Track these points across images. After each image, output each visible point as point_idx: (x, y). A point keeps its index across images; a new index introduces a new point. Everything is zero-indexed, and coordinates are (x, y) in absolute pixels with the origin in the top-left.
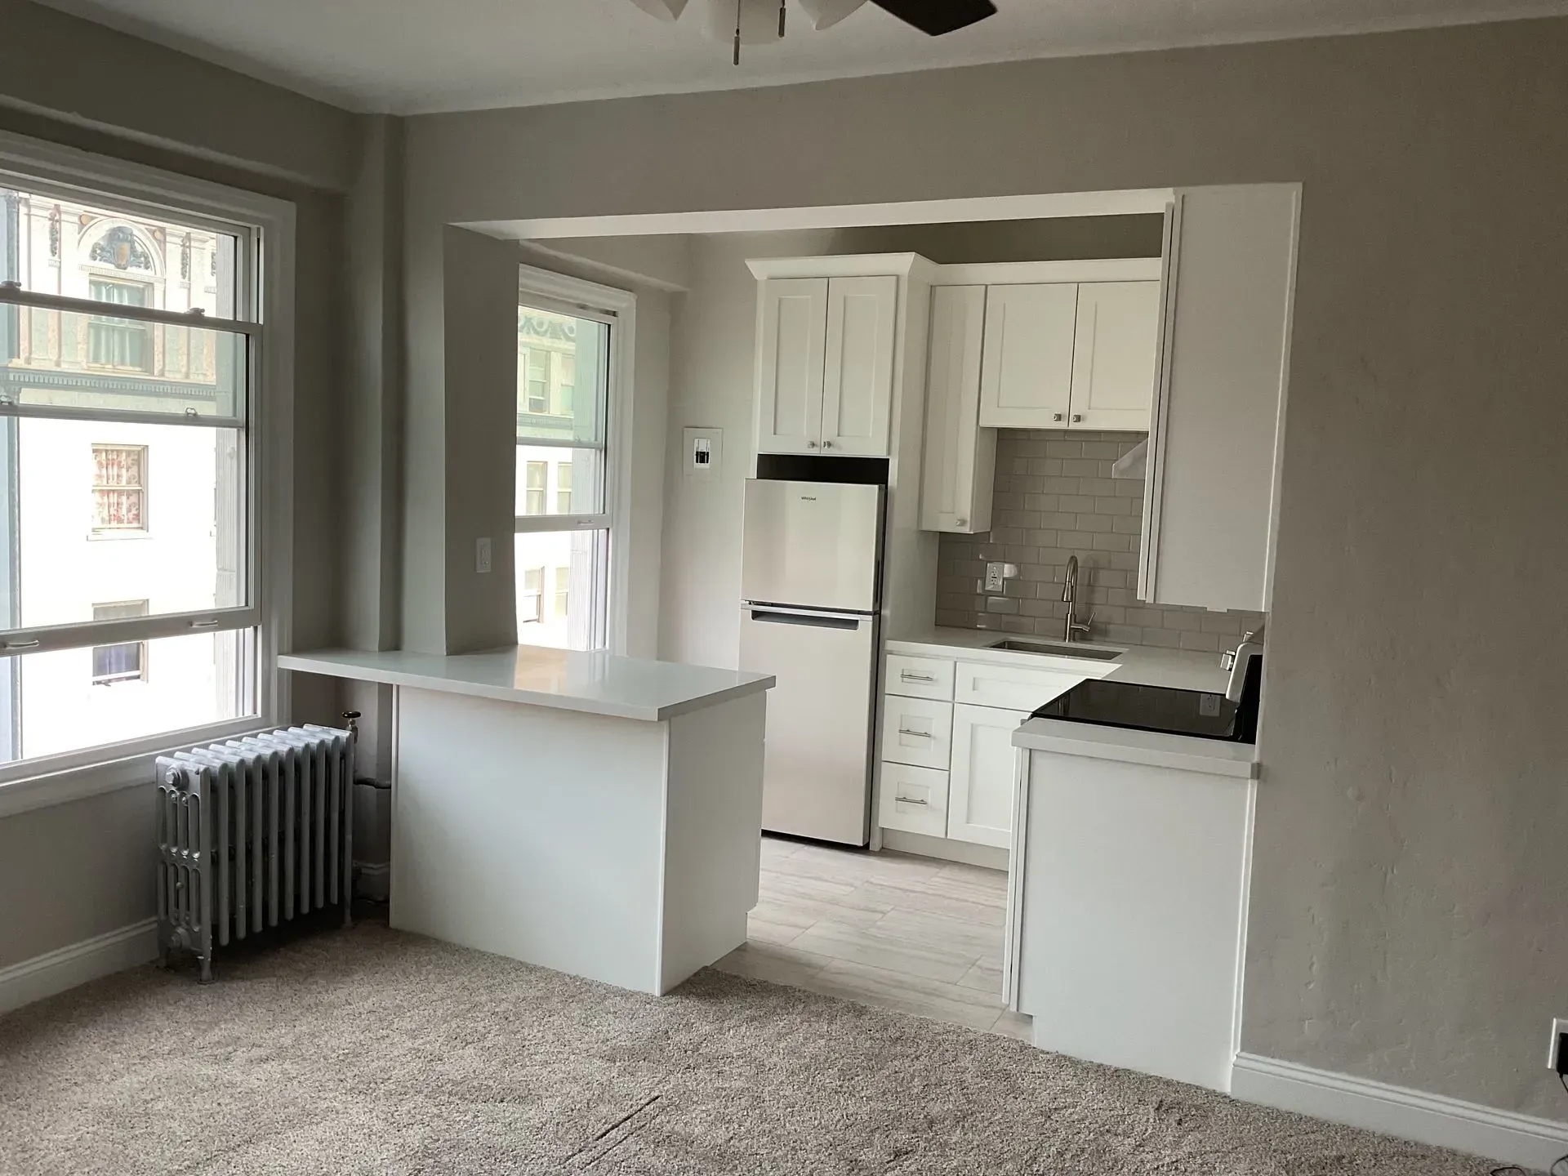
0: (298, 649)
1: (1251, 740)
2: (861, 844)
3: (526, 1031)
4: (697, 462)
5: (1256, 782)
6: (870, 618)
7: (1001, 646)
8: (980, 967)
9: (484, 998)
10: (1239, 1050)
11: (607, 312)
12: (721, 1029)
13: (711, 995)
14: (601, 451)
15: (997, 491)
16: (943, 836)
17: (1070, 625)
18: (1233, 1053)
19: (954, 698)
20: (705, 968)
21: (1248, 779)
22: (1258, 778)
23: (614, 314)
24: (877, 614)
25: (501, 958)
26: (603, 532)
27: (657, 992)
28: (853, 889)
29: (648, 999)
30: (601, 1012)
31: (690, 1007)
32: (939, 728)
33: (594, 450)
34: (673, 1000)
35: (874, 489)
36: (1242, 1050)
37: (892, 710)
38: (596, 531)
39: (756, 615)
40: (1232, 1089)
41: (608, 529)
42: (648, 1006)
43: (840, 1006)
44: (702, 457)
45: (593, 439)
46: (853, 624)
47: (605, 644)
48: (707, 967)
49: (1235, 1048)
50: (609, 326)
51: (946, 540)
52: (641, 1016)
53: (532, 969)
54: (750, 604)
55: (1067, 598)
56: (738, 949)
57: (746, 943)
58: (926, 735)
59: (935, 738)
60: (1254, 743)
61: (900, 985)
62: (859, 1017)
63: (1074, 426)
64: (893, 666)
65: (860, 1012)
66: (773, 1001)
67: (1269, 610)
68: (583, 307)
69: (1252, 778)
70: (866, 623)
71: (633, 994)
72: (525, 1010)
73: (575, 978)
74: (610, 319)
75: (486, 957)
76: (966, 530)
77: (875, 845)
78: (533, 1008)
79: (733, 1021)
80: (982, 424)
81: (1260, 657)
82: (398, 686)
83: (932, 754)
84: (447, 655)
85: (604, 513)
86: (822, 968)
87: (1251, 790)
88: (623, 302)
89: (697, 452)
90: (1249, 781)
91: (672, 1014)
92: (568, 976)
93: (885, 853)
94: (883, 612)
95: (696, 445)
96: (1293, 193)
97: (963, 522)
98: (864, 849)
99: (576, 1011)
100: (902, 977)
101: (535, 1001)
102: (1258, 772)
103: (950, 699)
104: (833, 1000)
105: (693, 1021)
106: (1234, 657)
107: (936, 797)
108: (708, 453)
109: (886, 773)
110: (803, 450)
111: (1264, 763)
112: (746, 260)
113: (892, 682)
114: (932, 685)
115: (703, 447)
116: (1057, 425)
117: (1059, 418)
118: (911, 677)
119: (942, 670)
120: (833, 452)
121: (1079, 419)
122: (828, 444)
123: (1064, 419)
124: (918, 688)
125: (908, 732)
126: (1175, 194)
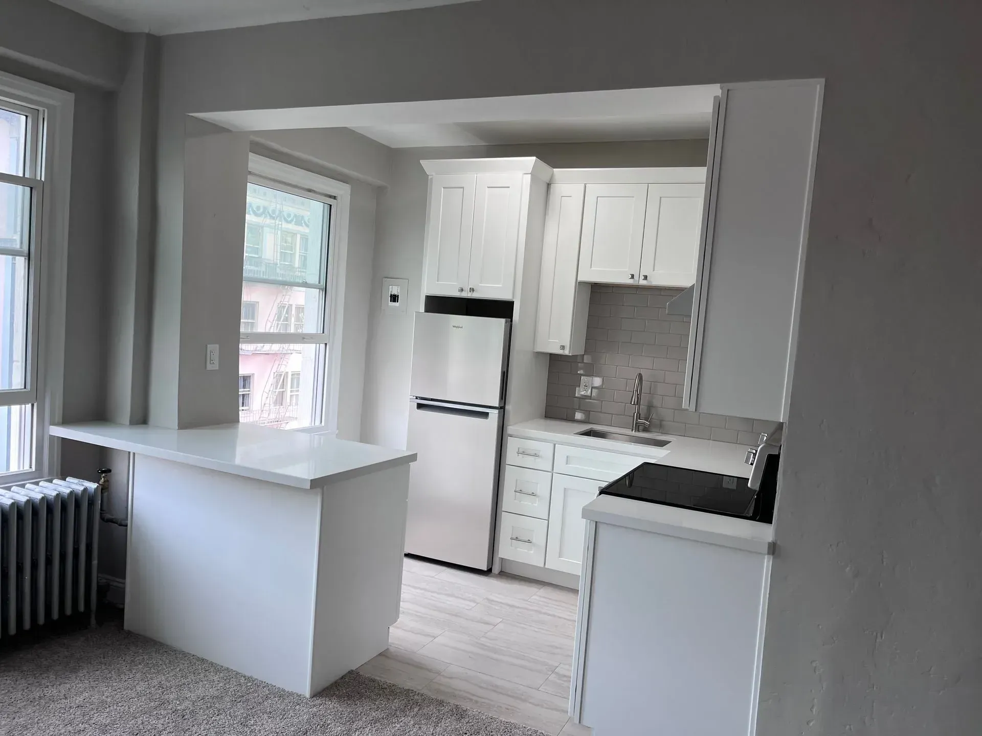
0: (66, 421)
1: (769, 521)
2: (485, 568)
3: (194, 729)
4: (391, 301)
5: (771, 557)
6: (496, 411)
7: (588, 433)
8: (557, 673)
9: (172, 697)
11: (330, 197)
12: (349, 730)
13: (349, 697)
14: (323, 291)
15: (589, 327)
16: (542, 565)
17: (637, 420)
19: (553, 470)
20: (351, 672)
21: (763, 554)
22: (773, 554)
23: (335, 198)
24: (502, 408)
25: (198, 659)
26: (323, 346)
27: (307, 694)
28: (473, 604)
29: (299, 700)
30: (259, 712)
31: (332, 705)
32: (542, 489)
33: (318, 290)
34: (318, 702)
35: (503, 321)
37: (510, 475)
38: (318, 345)
39: (420, 406)
41: (326, 344)
42: (297, 707)
43: (446, 709)
44: (394, 298)
45: (318, 283)
46: (485, 415)
47: (321, 422)
48: (352, 671)
50: (331, 206)
51: (554, 359)
52: (289, 716)
53: (218, 669)
54: (417, 398)
55: (634, 402)
56: (380, 654)
57: (388, 649)
58: (533, 494)
59: (538, 497)
60: (771, 523)
61: (496, 689)
62: (459, 720)
63: (643, 282)
64: (512, 445)
65: (460, 714)
66: (396, 704)
67: (786, 420)
68: (310, 191)
69: (769, 554)
70: (494, 414)
71: (291, 694)
72: (200, 709)
73: (249, 679)
74: (331, 201)
75: (186, 658)
76: (567, 352)
77: (496, 569)
78: (207, 706)
79: (361, 723)
80: (579, 279)
81: (778, 457)
82: (134, 454)
83: (536, 507)
84: (178, 429)
85: (323, 333)
86: (438, 673)
87: (767, 563)
88: (343, 191)
89: (391, 295)
90: (766, 556)
91: (314, 715)
92: (245, 677)
93: (504, 575)
94: (507, 407)
95: (390, 290)
96: (817, 87)
97: (563, 347)
98: (488, 572)
99: (240, 710)
100: (499, 683)
101: (211, 700)
102: (773, 549)
103: (550, 469)
104: (441, 703)
105: (329, 722)
106: (755, 454)
107: (539, 539)
108: (398, 296)
109: (506, 522)
110: (455, 293)
111: (778, 542)
112: (422, 162)
113: (511, 456)
114: (538, 460)
115: (395, 292)
116: (630, 282)
117: (633, 276)
118: (523, 453)
119: (545, 449)
120: (475, 295)
121: (646, 277)
122: (472, 290)
123: (636, 277)
124: (529, 461)
125: (521, 492)
126: (722, 88)
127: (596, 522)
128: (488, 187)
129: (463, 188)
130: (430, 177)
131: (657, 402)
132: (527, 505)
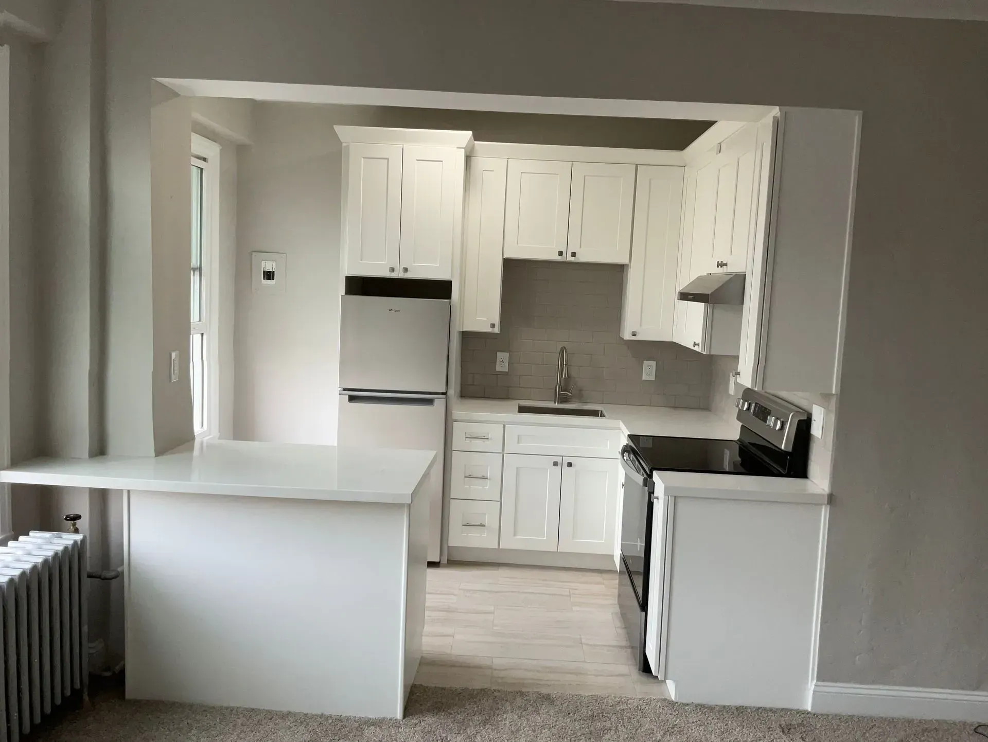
0: (16, 463)
2: (438, 560)
4: (265, 279)
5: (828, 507)
6: (441, 397)
10: (815, 681)
11: (200, 158)
16: (497, 547)
17: (558, 392)
18: (811, 685)
19: (503, 450)
21: (822, 505)
22: (831, 503)
23: (204, 159)
25: (248, 710)
32: (492, 471)
34: (415, 720)
36: (818, 680)
37: (458, 462)
39: (352, 399)
40: (812, 707)
41: (202, 334)
42: (401, 730)
43: (532, 697)
44: (269, 275)
46: (430, 402)
47: (203, 426)
49: (813, 680)
50: (202, 170)
55: (565, 376)
56: (420, 665)
57: (422, 657)
58: (484, 478)
59: (491, 479)
62: (552, 704)
63: (570, 259)
64: (458, 430)
65: (547, 699)
67: (838, 392)
69: (826, 504)
70: (440, 401)
71: (381, 720)
73: (323, 717)
74: (202, 164)
75: (234, 712)
76: (496, 330)
77: (445, 559)
79: (471, 728)
80: (506, 256)
82: (129, 491)
83: (489, 490)
84: (155, 457)
85: (200, 321)
87: (824, 513)
88: (212, 150)
89: (264, 272)
90: (824, 507)
91: (424, 733)
92: (316, 715)
93: (451, 563)
95: (263, 266)
97: (493, 326)
98: (439, 564)
102: (832, 500)
103: (501, 451)
107: (490, 520)
108: (274, 272)
109: (454, 507)
110: (384, 273)
111: (834, 494)
112: (334, 126)
113: (458, 441)
114: (487, 442)
115: (269, 268)
116: (558, 258)
117: (561, 253)
118: (471, 437)
119: (495, 431)
120: (409, 276)
121: (574, 254)
122: (406, 270)
123: (564, 254)
124: (477, 445)
125: (470, 477)
126: (780, 110)
127: (675, 497)
128: (417, 160)
129: (388, 159)
130: (344, 145)
132: (478, 489)
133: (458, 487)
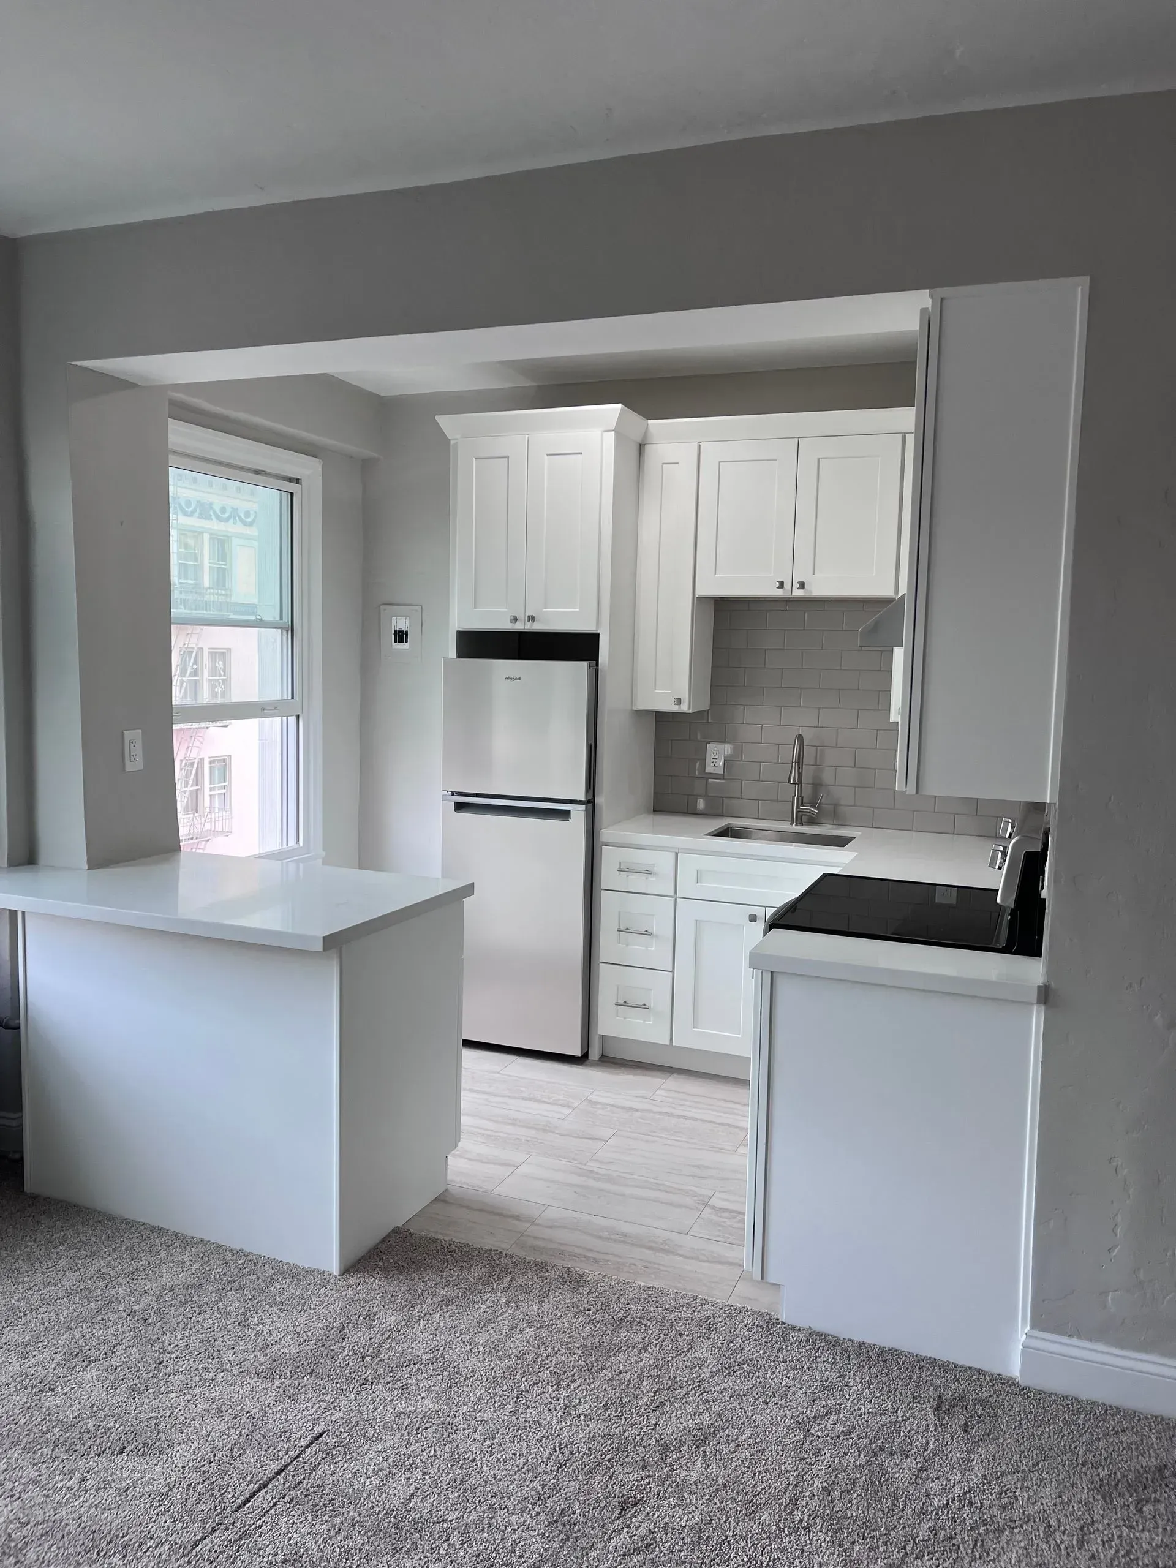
1: (1037, 953)
2: (578, 1054)
3: (167, 1338)
4: (395, 641)
5: (1043, 1007)
6: (583, 807)
7: (725, 833)
8: (714, 1208)
9: (121, 1291)
10: (1028, 1328)
11: (290, 480)
12: (410, 1319)
13: (401, 1269)
14: (287, 631)
15: (715, 667)
16: (667, 1043)
17: (798, 807)
18: (1022, 1331)
19: (676, 892)
20: (396, 1231)
21: (1032, 1004)
22: (1045, 1003)
23: (297, 481)
24: (590, 803)
25: (153, 1229)
26: (292, 720)
27: (335, 1268)
28: (567, 1111)
29: (323, 1279)
30: (264, 1303)
31: (375, 1283)
32: (661, 925)
33: (280, 630)
34: (353, 1280)
35: (585, 664)
36: (1032, 1327)
37: (608, 903)
38: (285, 718)
39: (459, 807)
40: (1021, 1371)
41: (298, 717)
42: (322, 1291)
43: (554, 1275)
44: (401, 636)
45: (278, 618)
46: (565, 815)
47: (298, 841)
48: (398, 1228)
49: (1023, 1327)
50: (292, 494)
51: (662, 718)
52: (312, 1306)
53: (186, 1242)
54: (453, 794)
55: (794, 778)
56: (436, 1200)
57: (447, 1190)
58: (647, 933)
59: (657, 936)
60: (1040, 956)
61: (624, 1238)
62: (575, 1290)
63: (798, 593)
64: (609, 859)
65: (575, 1281)
66: (475, 1273)
67: (1056, 800)
68: (257, 472)
69: (1039, 1002)
70: (579, 814)
71: (309, 1272)
72: (170, 1306)
73: (239, 1253)
74: (292, 487)
75: (133, 1230)
76: (684, 708)
77: (594, 1054)
78: (181, 1302)
79: (425, 1307)
80: (698, 593)
81: (1042, 856)
82: (24, 913)
83: (655, 952)
84: (89, 869)
85: (292, 698)
86: (533, 1221)
87: (1036, 1018)
88: (309, 469)
89: (395, 631)
90: (1035, 1007)
91: (351, 1300)
92: (231, 1251)
93: (608, 1061)
94: (597, 800)
95: (394, 624)
96: (1078, 290)
97: (679, 701)
98: (582, 1059)
99: (233, 1303)
100: (626, 1228)
101: (184, 1292)
102: (1045, 995)
103: (672, 893)
104: (543, 1267)
105: (375, 1309)
106: (1004, 854)
107: (659, 999)
108: (407, 632)
109: (606, 976)
110: (504, 625)
111: (1053, 985)
112: (437, 418)
113: (608, 875)
114: (652, 879)
115: (401, 626)
116: (779, 593)
117: (782, 585)
118: (629, 870)
119: (663, 862)
120: (537, 627)
121: (802, 585)
122: (532, 619)
123: (787, 586)
124: (636, 882)
125: (627, 930)
126: (931, 296)
127: (772, 972)
128: (548, 455)
129: (508, 457)
130: (452, 442)
131: (827, 776)
132: (638, 950)
133: (608, 945)
